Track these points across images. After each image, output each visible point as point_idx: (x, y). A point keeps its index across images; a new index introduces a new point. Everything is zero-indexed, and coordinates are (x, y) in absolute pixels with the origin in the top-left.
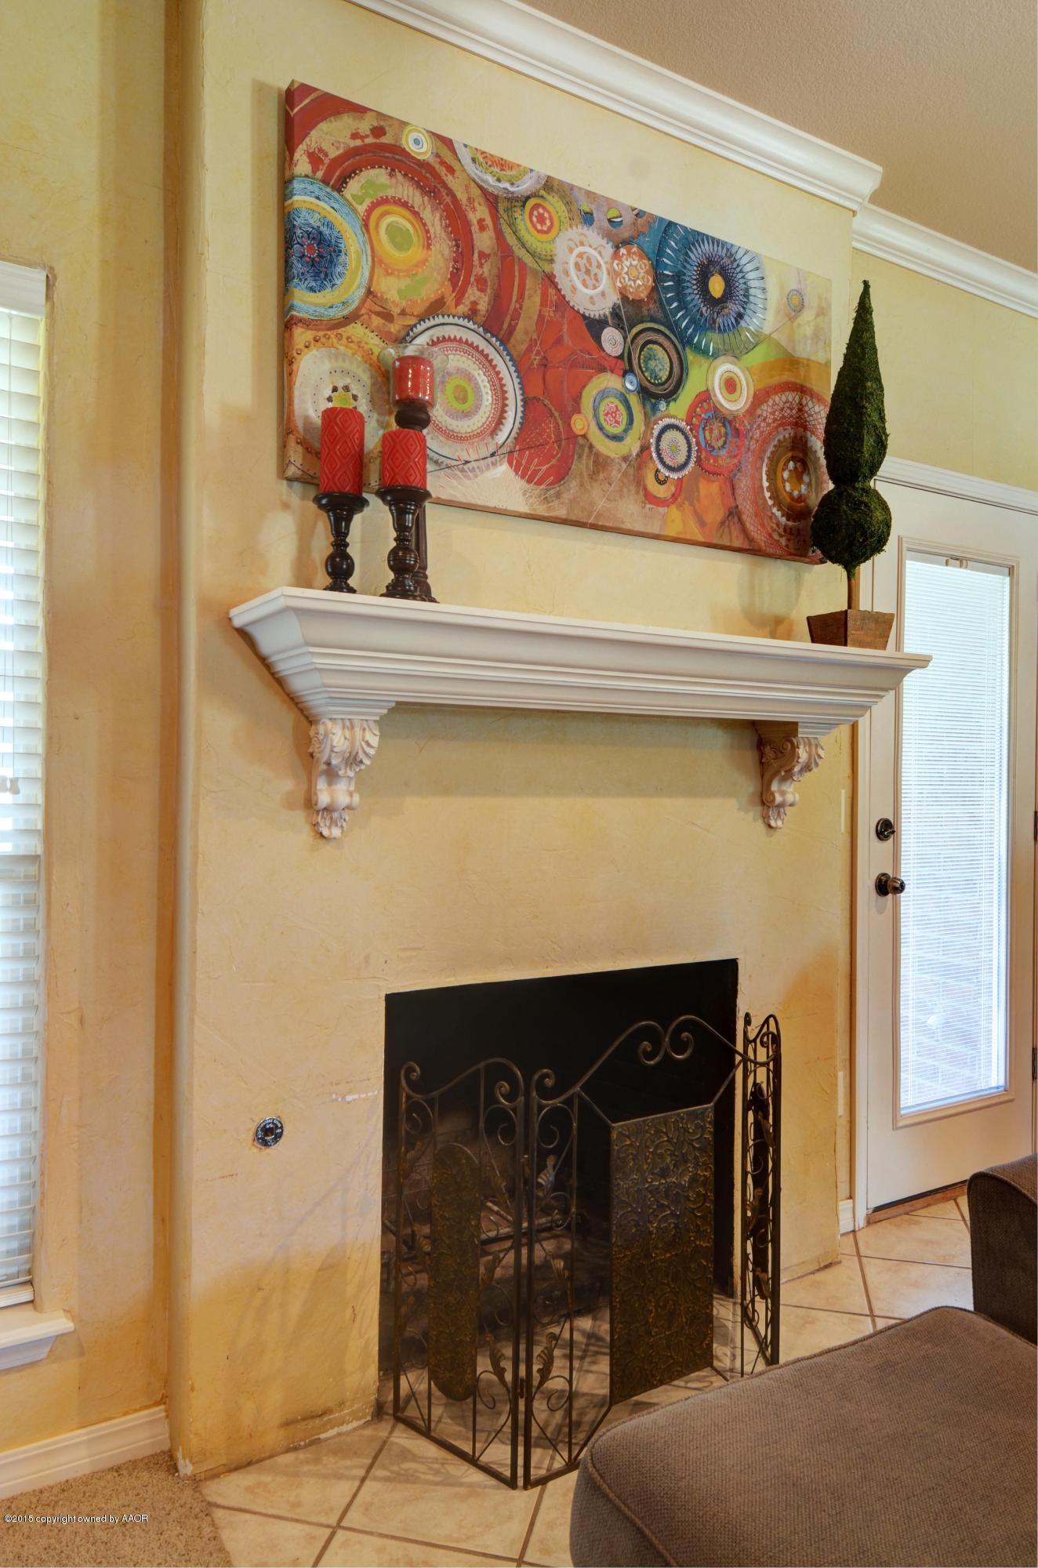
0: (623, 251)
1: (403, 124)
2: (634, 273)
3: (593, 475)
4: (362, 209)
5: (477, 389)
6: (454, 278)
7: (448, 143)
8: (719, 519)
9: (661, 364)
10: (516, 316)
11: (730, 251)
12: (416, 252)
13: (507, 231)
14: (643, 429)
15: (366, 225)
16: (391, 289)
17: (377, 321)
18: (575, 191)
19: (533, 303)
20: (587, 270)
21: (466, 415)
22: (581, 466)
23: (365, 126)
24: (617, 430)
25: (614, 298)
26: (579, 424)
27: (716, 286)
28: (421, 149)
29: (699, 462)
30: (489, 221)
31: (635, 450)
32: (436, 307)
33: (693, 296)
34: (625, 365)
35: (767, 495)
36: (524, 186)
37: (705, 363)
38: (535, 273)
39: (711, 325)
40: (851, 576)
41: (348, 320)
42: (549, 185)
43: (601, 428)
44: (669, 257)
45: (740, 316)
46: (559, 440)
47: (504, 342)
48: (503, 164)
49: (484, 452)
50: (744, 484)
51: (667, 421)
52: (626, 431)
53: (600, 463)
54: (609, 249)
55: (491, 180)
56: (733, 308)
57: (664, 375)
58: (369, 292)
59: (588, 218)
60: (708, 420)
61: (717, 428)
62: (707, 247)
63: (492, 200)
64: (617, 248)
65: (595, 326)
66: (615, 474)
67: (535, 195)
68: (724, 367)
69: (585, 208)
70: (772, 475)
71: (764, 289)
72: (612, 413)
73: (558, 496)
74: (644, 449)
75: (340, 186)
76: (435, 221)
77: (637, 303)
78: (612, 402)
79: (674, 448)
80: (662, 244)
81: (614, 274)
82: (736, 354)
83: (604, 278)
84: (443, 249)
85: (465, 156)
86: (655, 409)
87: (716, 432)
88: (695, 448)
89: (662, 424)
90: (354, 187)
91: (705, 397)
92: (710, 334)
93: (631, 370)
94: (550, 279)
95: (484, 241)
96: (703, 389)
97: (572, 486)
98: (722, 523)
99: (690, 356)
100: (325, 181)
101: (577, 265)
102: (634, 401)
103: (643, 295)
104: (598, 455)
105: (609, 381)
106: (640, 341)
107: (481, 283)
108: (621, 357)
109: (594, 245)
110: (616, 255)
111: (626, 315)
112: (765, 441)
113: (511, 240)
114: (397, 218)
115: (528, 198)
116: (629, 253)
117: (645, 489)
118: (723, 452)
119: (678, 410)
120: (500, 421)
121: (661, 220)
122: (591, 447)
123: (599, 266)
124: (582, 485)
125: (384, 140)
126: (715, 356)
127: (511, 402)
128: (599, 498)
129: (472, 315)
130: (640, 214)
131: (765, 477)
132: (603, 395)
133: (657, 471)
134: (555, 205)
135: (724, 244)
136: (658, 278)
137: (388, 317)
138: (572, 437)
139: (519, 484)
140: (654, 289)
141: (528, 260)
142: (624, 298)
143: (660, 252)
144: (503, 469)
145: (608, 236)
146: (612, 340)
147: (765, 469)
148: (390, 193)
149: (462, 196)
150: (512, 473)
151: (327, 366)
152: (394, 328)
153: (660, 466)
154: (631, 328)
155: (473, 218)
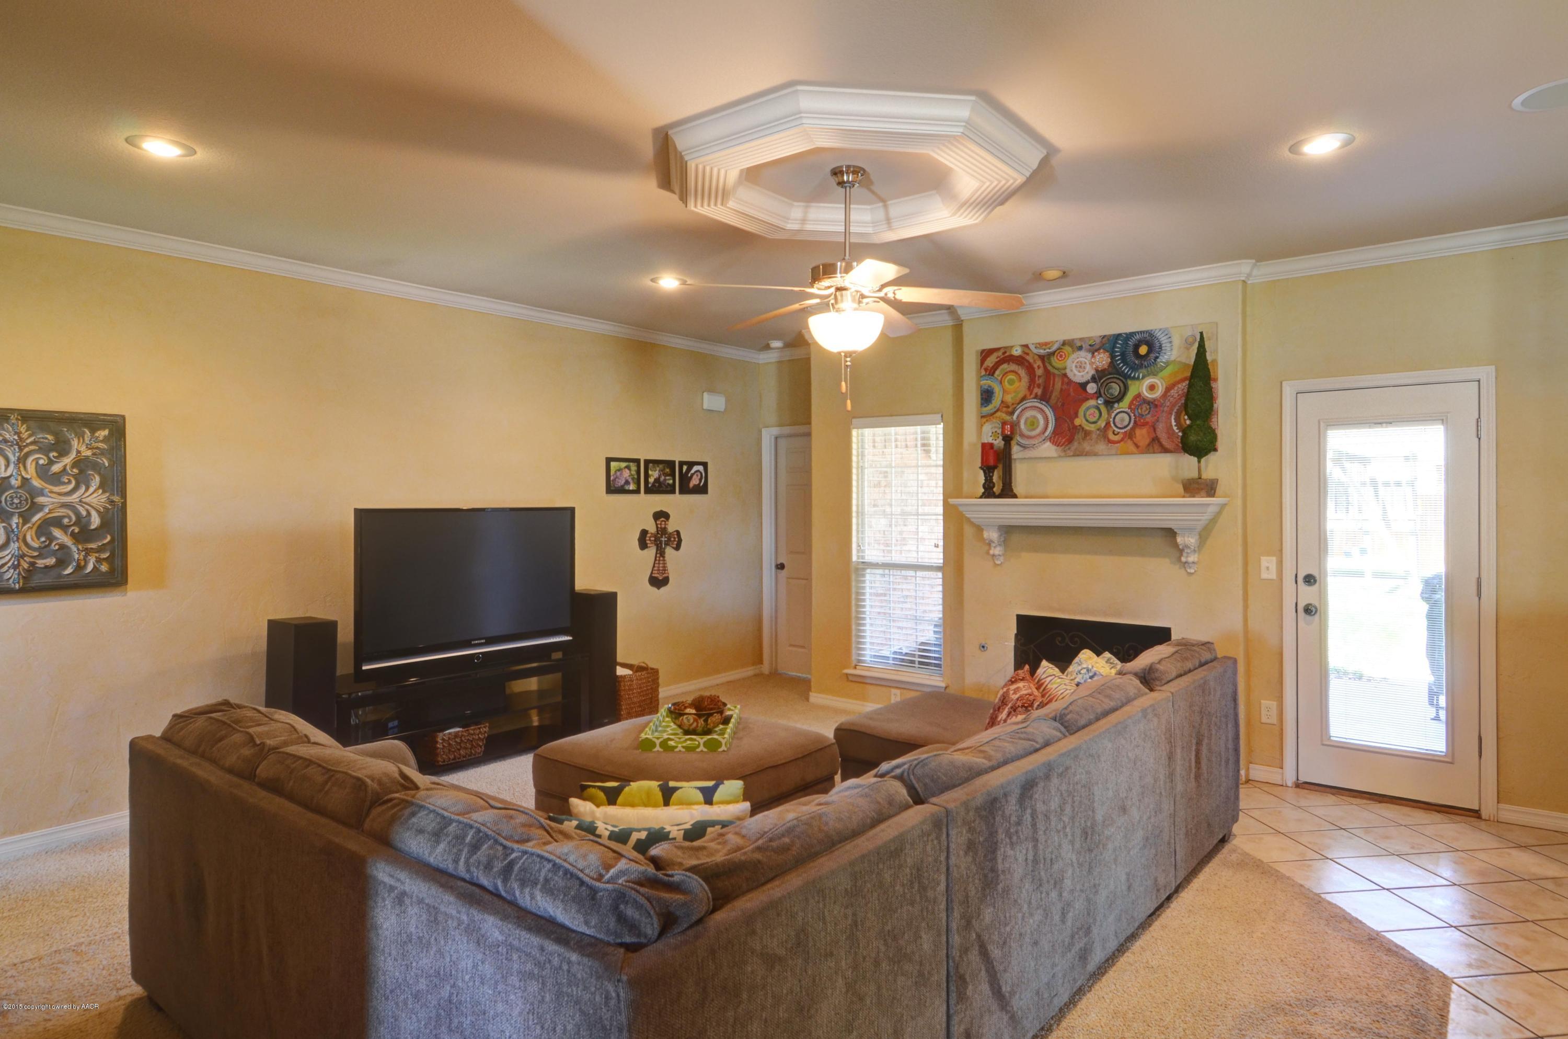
0: (1096, 354)
1: (1012, 347)
2: (1101, 360)
3: (1084, 438)
4: (999, 378)
5: (1038, 420)
6: (1029, 388)
7: (1026, 346)
8: (1147, 443)
9: (1115, 389)
10: (1052, 392)
11: (1150, 333)
12: (1017, 384)
13: (1047, 365)
14: (1106, 416)
15: (1001, 383)
16: (1009, 399)
17: (1004, 409)
18: (1075, 341)
19: (1058, 385)
20: (1081, 367)
21: (1034, 430)
22: (1079, 436)
23: (1000, 353)
24: (1094, 419)
25: (1093, 372)
26: (1077, 422)
27: (1143, 350)
28: (1017, 352)
29: (1135, 422)
30: (1041, 365)
31: (1103, 425)
32: (1024, 399)
33: (1131, 358)
34: (1098, 395)
35: (1175, 428)
36: (1054, 348)
37: (1137, 383)
38: (1059, 375)
39: (1141, 366)
40: (1199, 462)
41: (996, 412)
42: (1064, 343)
43: (1087, 420)
44: (1118, 348)
45: (1157, 357)
46: (1069, 430)
47: (1047, 402)
48: (1046, 344)
49: (1041, 440)
50: (1161, 427)
51: (1118, 411)
52: (1098, 419)
53: (1087, 434)
54: (1090, 355)
55: (1042, 351)
56: (1152, 356)
57: (1116, 394)
58: (1002, 402)
59: (1080, 348)
60: (1140, 405)
61: (1145, 406)
62: (1138, 337)
63: (1042, 358)
64: (1093, 353)
65: (1083, 386)
66: (1094, 436)
67: (1059, 349)
68: (1148, 381)
69: (1079, 344)
70: (1177, 420)
71: (1171, 342)
72: (1093, 414)
73: (1069, 449)
74: (1108, 424)
75: (993, 375)
76: (1022, 372)
77: (1103, 371)
78: (1092, 410)
79: (1122, 420)
80: (1116, 343)
81: (1091, 364)
82: (1155, 374)
83: (1088, 367)
84: (1025, 379)
85: (1032, 347)
86: (1112, 407)
87: (1144, 409)
88: (1133, 418)
89: (1115, 412)
90: (997, 372)
91: (1139, 396)
92: (1140, 370)
93: (1101, 396)
94: (1065, 375)
95: (1039, 372)
96: (1136, 393)
97: (1075, 444)
98: (1149, 445)
99: (1129, 382)
100: (989, 375)
101: (1076, 367)
102: (1103, 408)
103: (1106, 367)
104: (1086, 431)
105: (1092, 402)
106: (1105, 384)
107: (1039, 386)
108: (1096, 393)
109: (1084, 356)
110: (1093, 356)
111: (1099, 376)
112: (1173, 405)
113: (1049, 368)
114: (1012, 376)
115: (1055, 352)
116: (1099, 353)
117: (1108, 438)
118: (1149, 416)
119: (1124, 405)
120: (1046, 428)
121: (1114, 335)
122: (1083, 428)
123: (1085, 363)
124: (1079, 443)
125: (1006, 355)
126: (1143, 378)
127: (1050, 421)
128: (1086, 446)
129: (1036, 397)
130: (1104, 337)
131: (1173, 421)
132: (1088, 409)
133: (1114, 431)
134: (1067, 349)
135: (1147, 332)
136: (1113, 357)
137: (1008, 407)
138: (1075, 427)
139: (1054, 448)
140: (1111, 363)
141: (1056, 372)
142: (1097, 370)
143: (1114, 347)
144: (1048, 444)
145: (1089, 351)
146: (1092, 388)
147: (1173, 417)
148: (1008, 370)
149: (1031, 361)
150: (1051, 445)
151: (990, 426)
152: (1010, 410)
153: (1115, 429)
154: (1100, 379)
155: (1035, 366)
